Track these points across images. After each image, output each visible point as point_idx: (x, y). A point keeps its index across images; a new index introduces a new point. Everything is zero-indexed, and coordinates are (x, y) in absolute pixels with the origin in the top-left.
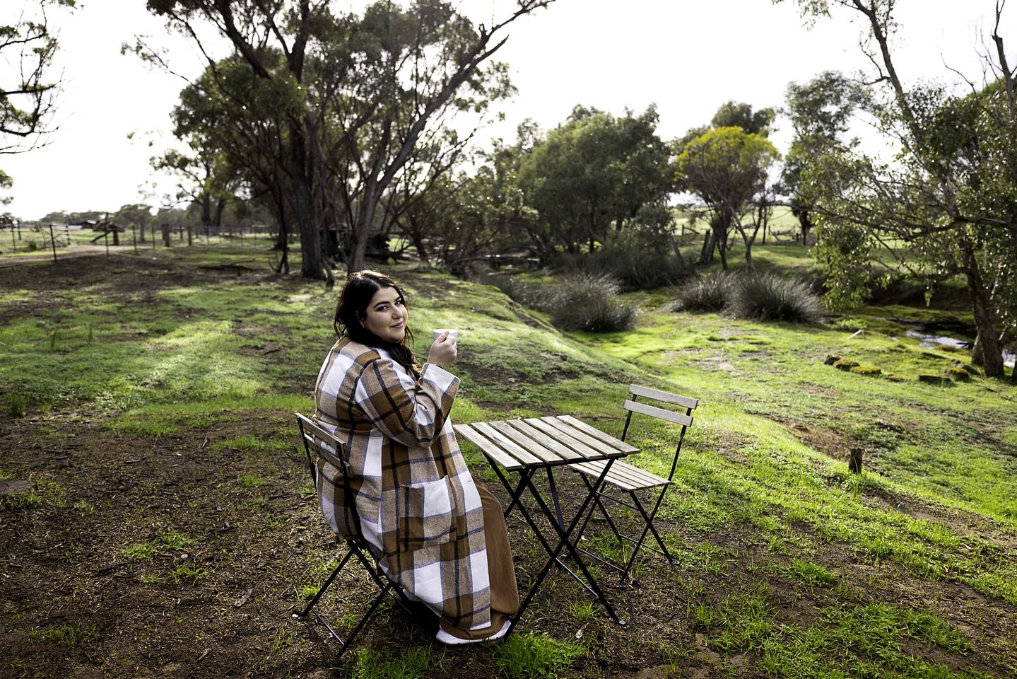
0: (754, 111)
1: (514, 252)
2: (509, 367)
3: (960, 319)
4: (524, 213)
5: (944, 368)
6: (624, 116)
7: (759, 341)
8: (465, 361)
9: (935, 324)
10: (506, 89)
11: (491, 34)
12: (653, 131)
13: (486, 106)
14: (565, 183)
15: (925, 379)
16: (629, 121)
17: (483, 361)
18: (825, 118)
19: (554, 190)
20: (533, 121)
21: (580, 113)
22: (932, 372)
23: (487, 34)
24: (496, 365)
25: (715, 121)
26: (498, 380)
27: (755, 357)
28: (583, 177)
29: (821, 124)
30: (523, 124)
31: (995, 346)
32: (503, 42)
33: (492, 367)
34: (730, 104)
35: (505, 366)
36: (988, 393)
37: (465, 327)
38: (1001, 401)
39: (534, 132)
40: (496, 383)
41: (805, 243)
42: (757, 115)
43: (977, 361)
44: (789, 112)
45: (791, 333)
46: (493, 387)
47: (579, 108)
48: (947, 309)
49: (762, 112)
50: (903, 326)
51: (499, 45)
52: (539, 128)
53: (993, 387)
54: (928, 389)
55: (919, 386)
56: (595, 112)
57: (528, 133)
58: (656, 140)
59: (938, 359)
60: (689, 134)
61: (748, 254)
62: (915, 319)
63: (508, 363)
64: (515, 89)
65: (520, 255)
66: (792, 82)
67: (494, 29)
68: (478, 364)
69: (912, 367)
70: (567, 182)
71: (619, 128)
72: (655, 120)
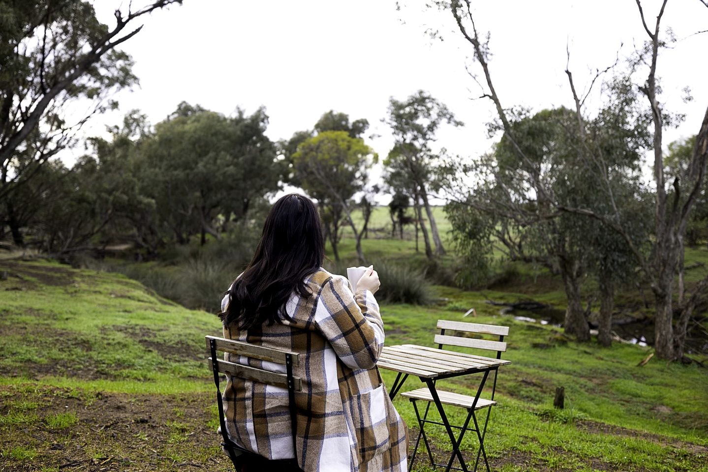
0: (351, 120)
1: (117, 244)
2: (194, 344)
3: (537, 300)
4: (140, 202)
5: (548, 337)
6: (235, 115)
7: (390, 321)
8: (146, 338)
9: (519, 304)
10: (125, 79)
11: (127, 21)
12: (264, 130)
13: (98, 94)
14: (178, 175)
15: (536, 346)
16: (239, 120)
17: (166, 338)
18: (419, 129)
19: (167, 182)
20: (142, 113)
21: (184, 110)
22: (539, 340)
23: (124, 20)
24: (181, 342)
25: (317, 126)
26: (188, 356)
27: (392, 335)
28: (196, 171)
29: (415, 133)
30: (130, 115)
31: (583, 316)
32: (138, 30)
33: (177, 344)
34: (331, 112)
35: (191, 343)
36: (586, 355)
37: (121, 310)
38: (596, 361)
39: (141, 124)
40: (187, 359)
41: (402, 238)
42: (354, 124)
43: (569, 331)
44: (389, 121)
45: (415, 313)
46: (186, 363)
47: (184, 105)
48: (525, 293)
49: (358, 122)
50: (497, 307)
51: (133, 33)
52: (147, 120)
53: (588, 350)
54: (541, 354)
55: (533, 352)
56: (202, 110)
57: (135, 124)
58: (265, 140)
59: (540, 330)
60: (296, 136)
61: (358, 246)
62: (502, 302)
63: (193, 340)
64: (135, 78)
65: (123, 247)
66: (391, 97)
67: (131, 17)
68: (162, 342)
69: (522, 337)
70: (180, 174)
71: (230, 126)
72: (266, 121)
